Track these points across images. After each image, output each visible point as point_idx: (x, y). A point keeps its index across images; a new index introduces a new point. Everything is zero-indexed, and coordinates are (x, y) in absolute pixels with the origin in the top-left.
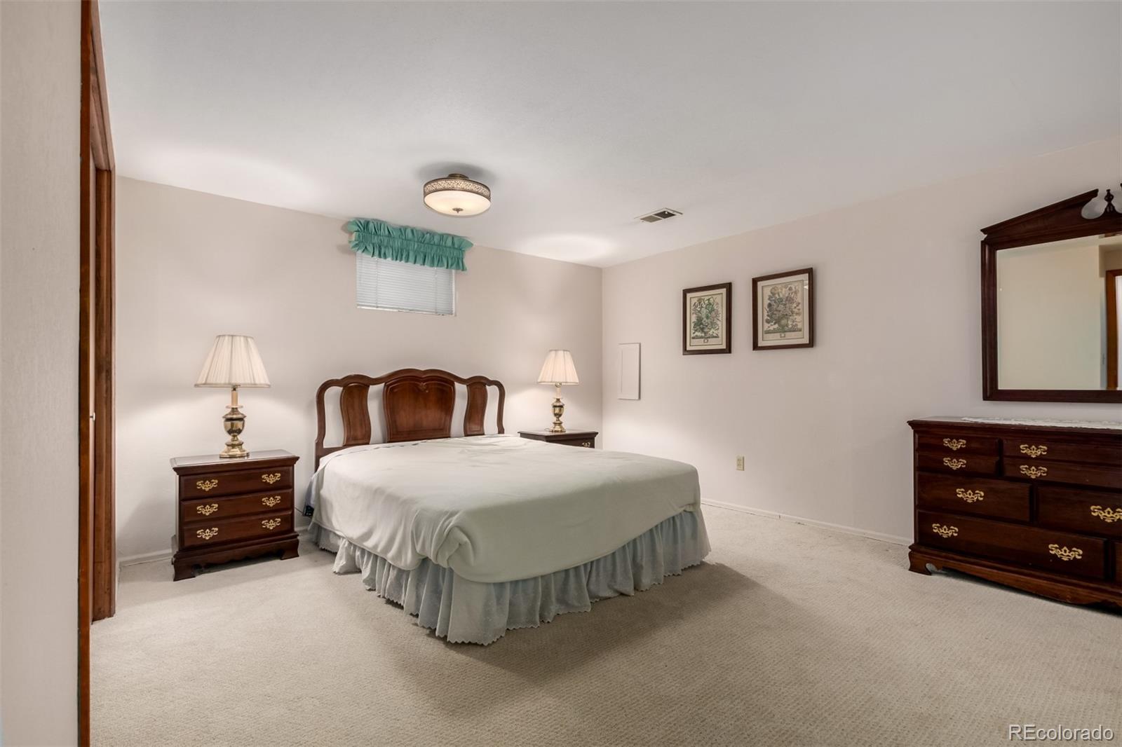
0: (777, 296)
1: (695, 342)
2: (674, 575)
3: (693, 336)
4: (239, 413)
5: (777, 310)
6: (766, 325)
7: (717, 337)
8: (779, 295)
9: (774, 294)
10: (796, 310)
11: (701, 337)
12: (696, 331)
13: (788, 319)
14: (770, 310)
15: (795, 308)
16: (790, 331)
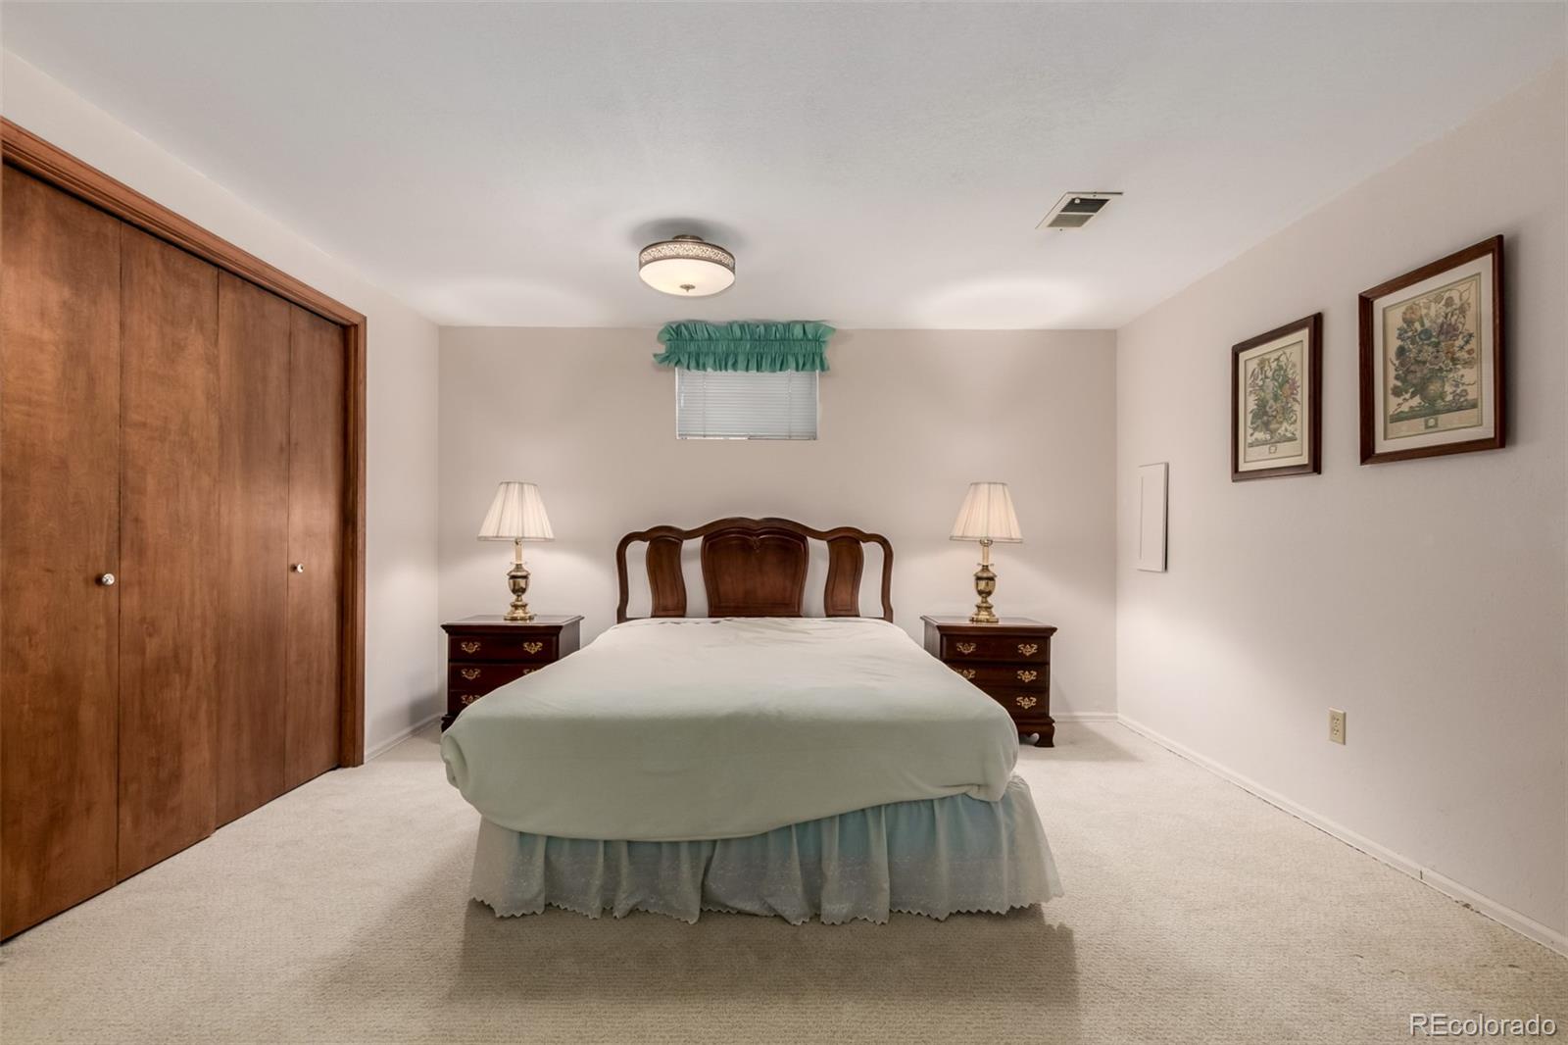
0: (1417, 325)
1: (1253, 453)
2: (928, 915)
3: (1250, 440)
4: (524, 571)
5: (1417, 362)
6: (1394, 401)
7: (1293, 439)
8: (1422, 325)
9: (1409, 322)
10: (1463, 355)
11: (1265, 443)
12: (1255, 429)
13: (1443, 380)
14: (1402, 364)
15: (1462, 348)
16: (1449, 411)
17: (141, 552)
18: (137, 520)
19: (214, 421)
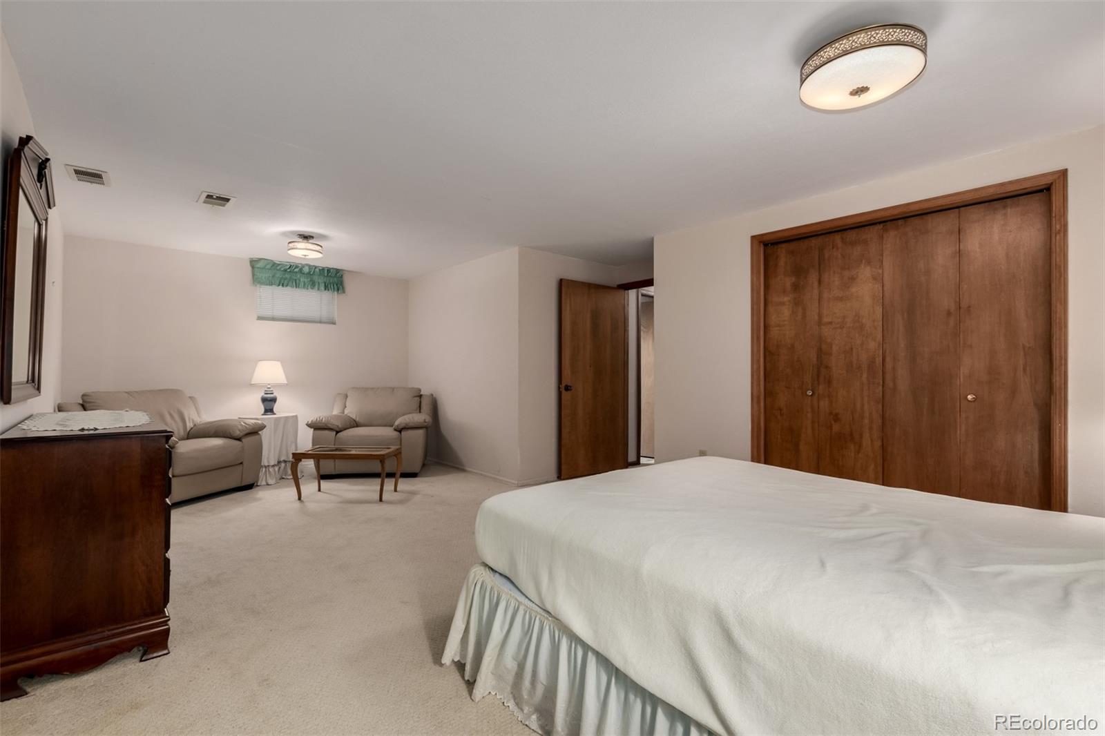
17: (829, 382)
18: (827, 367)
19: (879, 311)
